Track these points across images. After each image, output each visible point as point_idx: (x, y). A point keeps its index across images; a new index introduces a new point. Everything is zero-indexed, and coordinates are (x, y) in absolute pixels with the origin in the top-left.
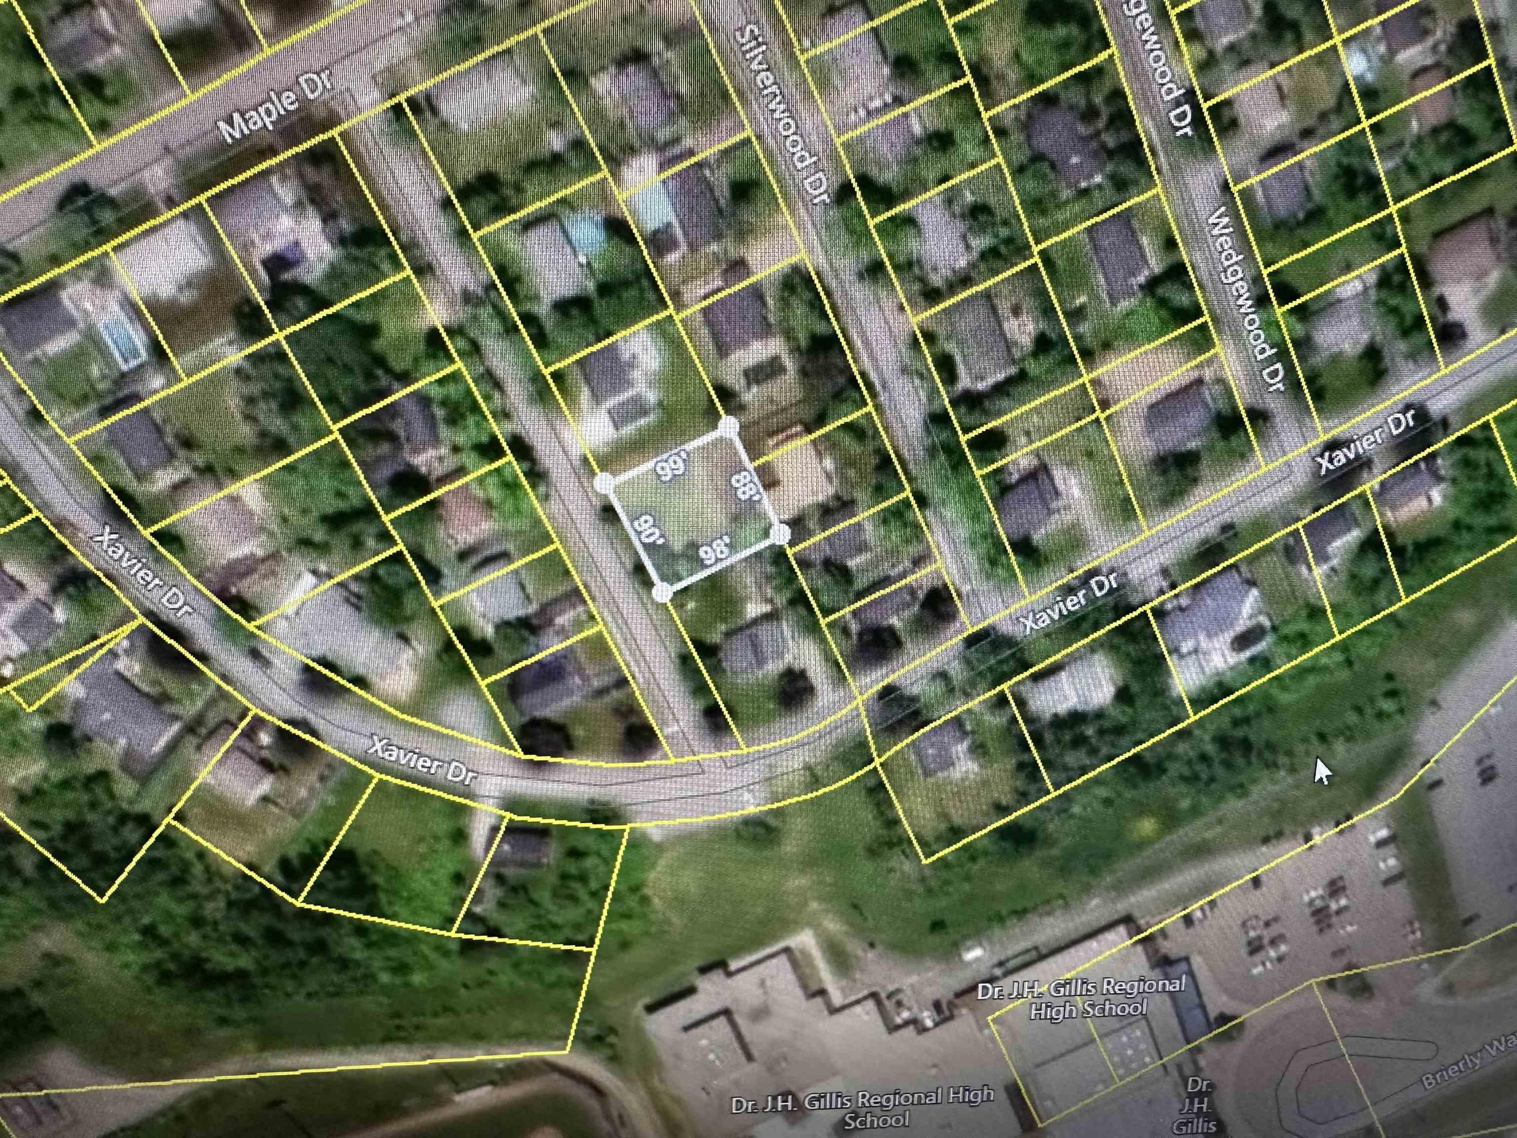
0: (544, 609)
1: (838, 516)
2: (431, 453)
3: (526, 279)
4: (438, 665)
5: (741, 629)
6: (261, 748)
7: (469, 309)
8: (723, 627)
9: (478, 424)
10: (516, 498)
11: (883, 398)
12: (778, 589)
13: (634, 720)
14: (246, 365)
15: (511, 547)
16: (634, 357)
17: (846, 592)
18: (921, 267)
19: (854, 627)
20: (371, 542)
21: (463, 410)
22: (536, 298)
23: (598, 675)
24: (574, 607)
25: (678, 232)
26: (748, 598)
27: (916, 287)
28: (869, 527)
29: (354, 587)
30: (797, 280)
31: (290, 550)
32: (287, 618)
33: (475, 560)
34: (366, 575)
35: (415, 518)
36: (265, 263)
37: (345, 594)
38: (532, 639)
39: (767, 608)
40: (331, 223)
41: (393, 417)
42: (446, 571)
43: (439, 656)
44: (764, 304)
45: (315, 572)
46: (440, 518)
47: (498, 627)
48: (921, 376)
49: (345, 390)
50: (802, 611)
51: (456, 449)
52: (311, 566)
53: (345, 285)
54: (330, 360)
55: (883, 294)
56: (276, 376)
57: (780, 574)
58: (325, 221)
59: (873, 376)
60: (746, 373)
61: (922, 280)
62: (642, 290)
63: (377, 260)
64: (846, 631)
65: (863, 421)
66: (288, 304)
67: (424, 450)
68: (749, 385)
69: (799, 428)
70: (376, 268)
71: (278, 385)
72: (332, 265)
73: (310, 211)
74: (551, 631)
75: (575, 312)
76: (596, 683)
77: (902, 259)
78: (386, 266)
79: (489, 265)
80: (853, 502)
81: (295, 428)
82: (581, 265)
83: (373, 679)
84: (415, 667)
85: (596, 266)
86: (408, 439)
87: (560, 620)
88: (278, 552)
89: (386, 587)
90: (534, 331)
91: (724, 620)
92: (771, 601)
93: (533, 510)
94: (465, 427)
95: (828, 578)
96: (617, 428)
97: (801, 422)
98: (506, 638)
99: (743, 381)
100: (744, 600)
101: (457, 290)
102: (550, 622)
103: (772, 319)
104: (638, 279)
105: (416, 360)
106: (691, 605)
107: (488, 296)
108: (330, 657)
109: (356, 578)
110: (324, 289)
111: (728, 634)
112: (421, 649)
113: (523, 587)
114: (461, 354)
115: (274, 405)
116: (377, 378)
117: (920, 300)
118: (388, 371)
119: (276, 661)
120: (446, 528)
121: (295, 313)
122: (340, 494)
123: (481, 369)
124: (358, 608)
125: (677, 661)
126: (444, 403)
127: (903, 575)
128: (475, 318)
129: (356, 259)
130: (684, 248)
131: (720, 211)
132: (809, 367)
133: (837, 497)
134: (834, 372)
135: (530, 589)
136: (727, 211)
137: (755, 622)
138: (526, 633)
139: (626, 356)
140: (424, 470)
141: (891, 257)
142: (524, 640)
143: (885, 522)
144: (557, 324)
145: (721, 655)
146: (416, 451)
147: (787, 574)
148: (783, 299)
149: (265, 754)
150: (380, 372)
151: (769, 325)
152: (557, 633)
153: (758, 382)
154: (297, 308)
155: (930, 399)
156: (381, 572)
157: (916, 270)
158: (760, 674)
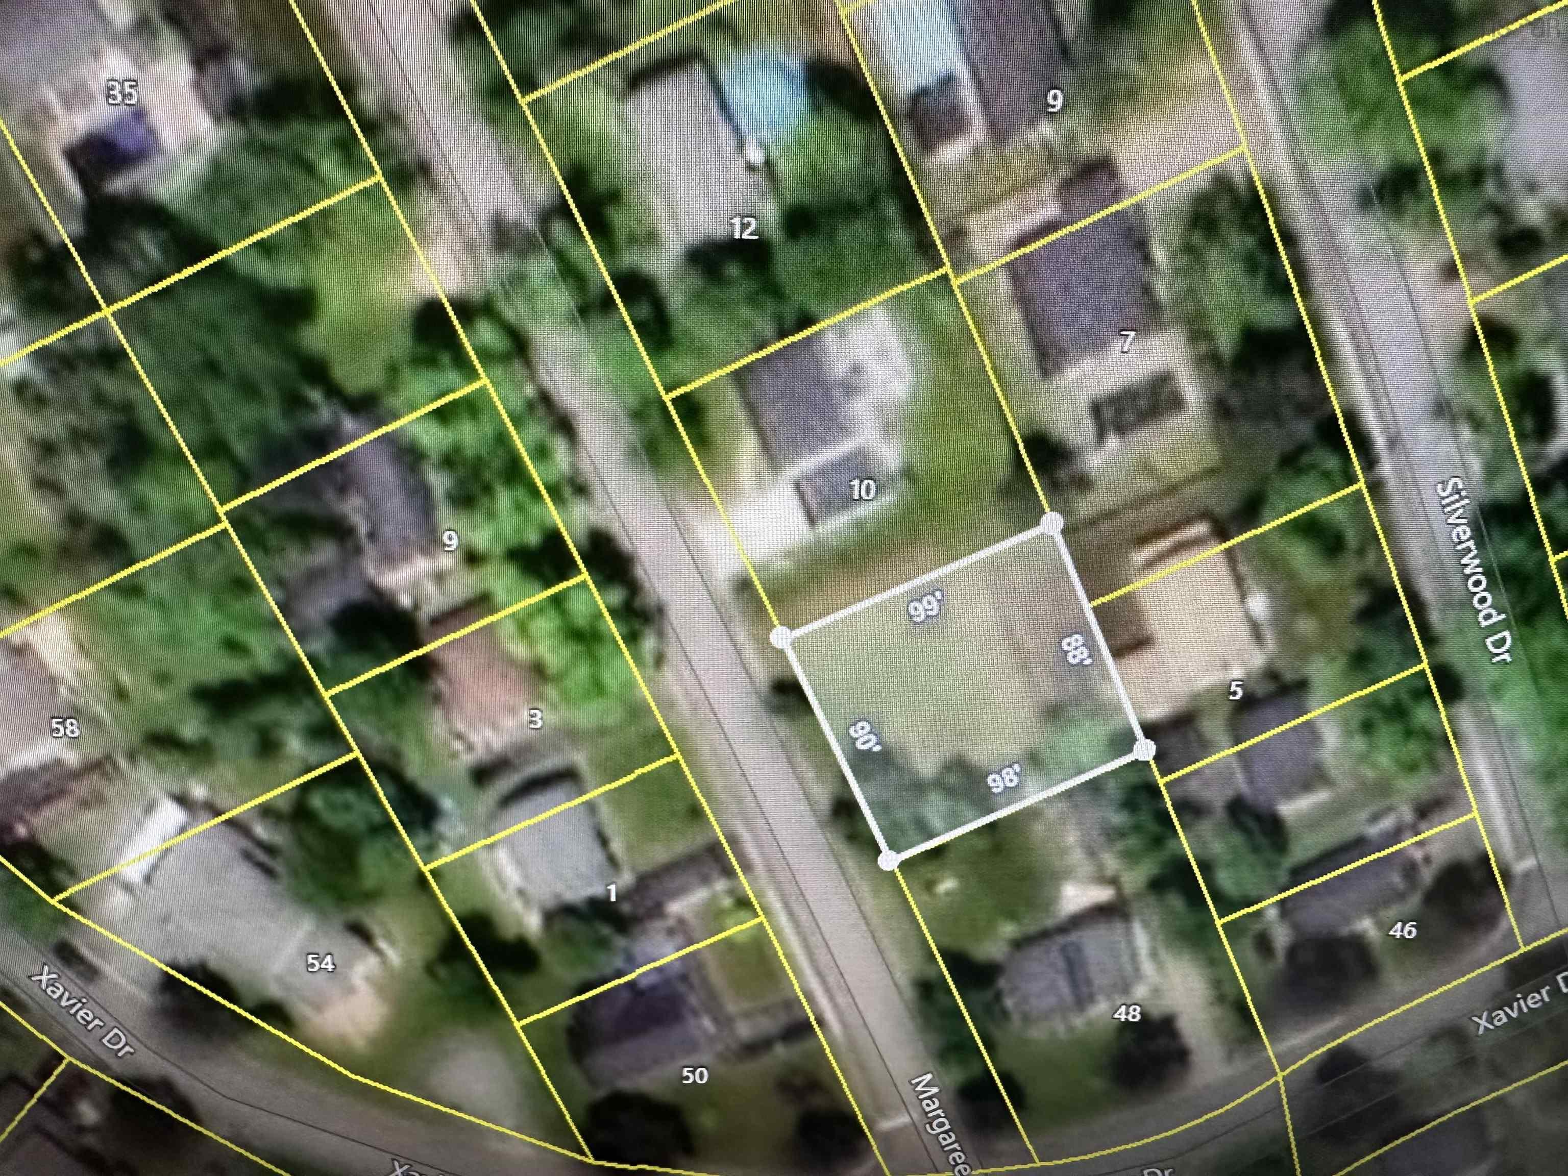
0: (644, 882)
1: (1269, 713)
2: (422, 565)
3: (630, 196)
4: (428, 986)
5: (1045, 935)
6: (81, 1129)
7: (507, 263)
8: (1009, 930)
9: (519, 507)
10: (594, 659)
11: (1386, 468)
12: (1130, 857)
13: (818, 1101)
14: (38, 376)
15: (579, 759)
16: (856, 369)
17: (1271, 865)
18: (1502, 185)
19: (1282, 937)
20: (294, 745)
21: (487, 475)
22: (651, 238)
23: (747, 1015)
24: (705, 880)
25: (968, 96)
26: (1065, 874)
27: (1488, 224)
28: (1331, 737)
29: (260, 830)
30: (1223, 205)
31: (132, 756)
32: (128, 887)
33: (506, 783)
34: (285, 806)
35: (386, 696)
36: (72, 155)
37: (245, 843)
38: (620, 942)
39: (1102, 894)
40: (212, 69)
41: (343, 490)
42: (447, 803)
43: (430, 969)
44: (1147, 259)
45: (182, 800)
46: (437, 698)
47: (550, 917)
48: (1477, 424)
49: (244, 431)
50: (1176, 901)
51: (472, 558)
52: (176, 788)
53: (244, 207)
54: (212, 368)
55: (1410, 239)
56: (100, 399)
57: (1137, 828)
58: (199, 64)
59: (1371, 421)
60: (1096, 409)
61: (1501, 211)
62: (882, 223)
63: (310, 154)
64: (1264, 944)
65: (1340, 515)
66: (124, 247)
67: (406, 558)
68: (1101, 436)
69: (1200, 529)
70: (309, 169)
71: (102, 419)
72: (216, 165)
73: (168, 38)
74: (658, 925)
75: (733, 270)
76: (745, 1030)
77: (1459, 163)
78: (329, 167)
79: (553, 165)
80: (1302, 685)
81: (140, 508)
82: (751, 168)
83: (300, 1009)
84: (380, 989)
85: (783, 167)
86: (372, 535)
87: (676, 908)
88: (108, 757)
89: (325, 832)
90: (645, 311)
91: (1012, 916)
92: (1114, 881)
93: (630, 684)
94: (491, 515)
95: (1237, 839)
96: (812, 520)
97: (1205, 515)
98: (567, 938)
99: (1088, 424)
100: (1058, 876)
101: (483, 219)
102: (657, 911)
103: (1162, 291)
104: (873, 201)
105: (393, 370)
106: (947, 885)
107: (545, 233)
108: (214, 964)
109: (266, 811)
110: (199, 216)
111: (1019, 944)
112: (394, 956)
113: (603, 841)
114: (486, 355)
115: (96, 459)
116: (311, 407)
117: (1492, 255)
118: (333, 391)
119: (108, 969)
120: (447, 718)
121: (138, 264)
122: (233, 646)
123: (529, 390)
124: (269, 872)
125: (910, 993)
126: (449, 461)
127: (1396, 835)
128: (518, 279)
129: (264, 150)
130: (978, 131)
131: (1064, 50)
132: (1235, 401)
133: (1271, 674)
134: (1287, 411)
135: (617, 846)
136: (1079, 49)
137: (1079, 920)
138: (606, 930)
139: (839, 369)
140: (405, 601)
141: (1436, 157)
142: (602, 944)
143: (1367, 727)
144: (697, 298)
145: (1002, 983)
146: (390, 560)
147: (1154, 827)
148: (1189, 249)
149: (90, 1140)
150: (315, 395)
151: (1154, 306)
152: (671, 932)
153: (1122, 430)
154: (142, 254)
155: (1492, 471)
156: (317, 801)
157: (1490, 188)
158: (1078, 1022)
